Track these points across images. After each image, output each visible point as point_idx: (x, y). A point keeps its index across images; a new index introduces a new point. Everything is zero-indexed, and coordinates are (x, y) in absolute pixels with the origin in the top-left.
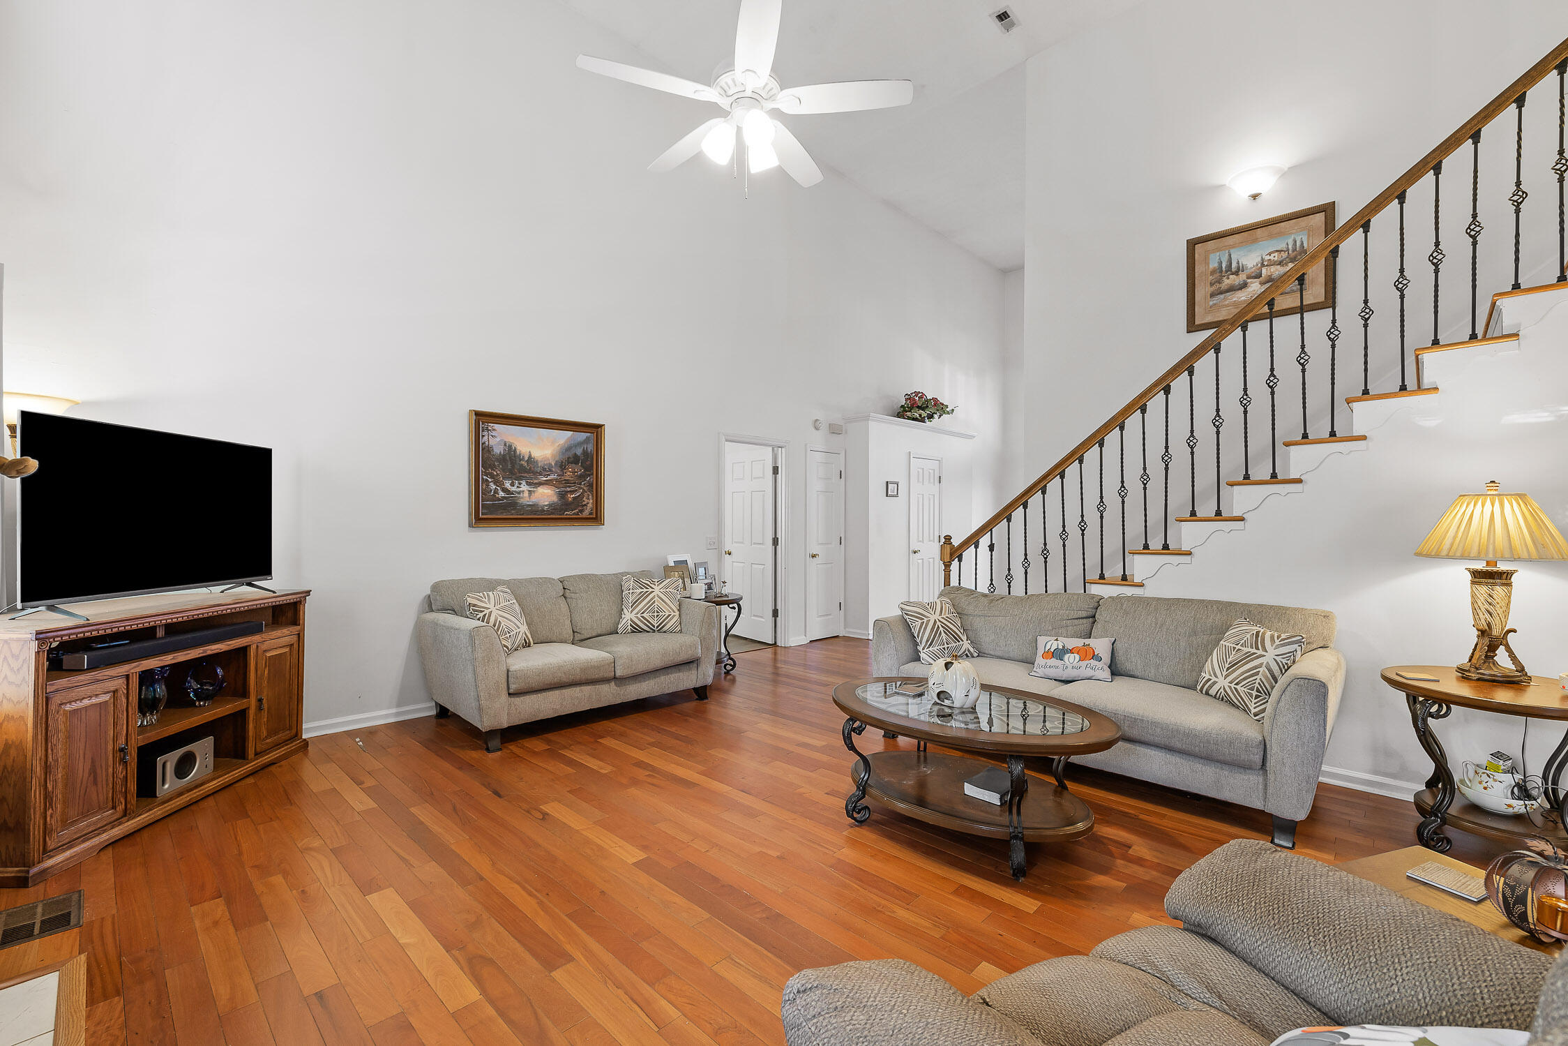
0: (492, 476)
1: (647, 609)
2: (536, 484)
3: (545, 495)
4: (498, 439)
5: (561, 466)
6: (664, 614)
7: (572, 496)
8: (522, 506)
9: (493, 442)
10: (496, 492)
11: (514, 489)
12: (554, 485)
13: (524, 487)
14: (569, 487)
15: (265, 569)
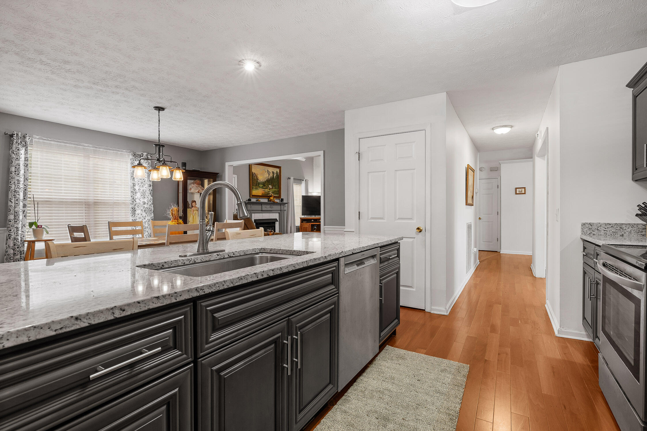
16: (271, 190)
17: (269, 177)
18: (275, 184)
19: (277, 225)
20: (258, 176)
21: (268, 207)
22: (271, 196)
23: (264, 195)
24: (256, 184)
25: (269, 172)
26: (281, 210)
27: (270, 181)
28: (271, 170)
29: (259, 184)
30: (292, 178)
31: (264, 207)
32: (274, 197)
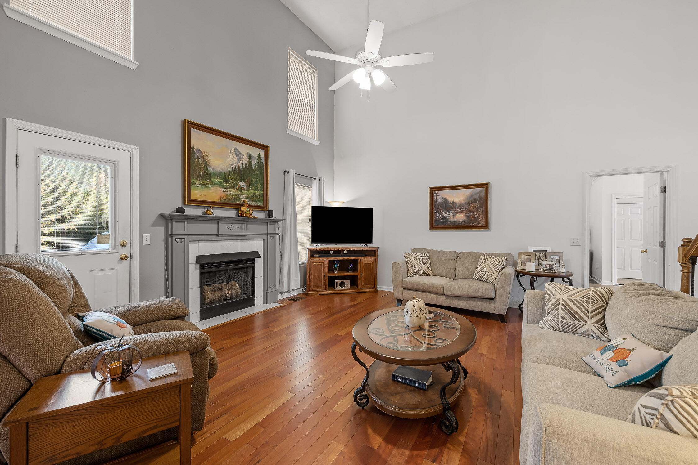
0: (438, 211)
1: (482, 270)
2: (456, 213)
3: (460, 217)
4: (440, 197)
5: (468, 204)
6: (488, 273)
7: (473, 217)
8: (450, 222)
9: (438, 198)
10: (439, 217)
11: (446, 215)
12: (464, 213)
13: (451, 214)
14: (472, 213)
15: (370, 241)
16: (244, 191)
17: (240, 164)
18: (254, 180)
19: (259, 264)
20: (209, 158)
21: (236, 228)
22: (242, 205)
23: (226, 202)
24: (204, 176)
25: (238, 154)
26: (267, 235)
27: (242, 173)
28: (244, 149)
29: (211, 176)
30: (292, 172)
31: (224, 228)
32: (249, 206)
